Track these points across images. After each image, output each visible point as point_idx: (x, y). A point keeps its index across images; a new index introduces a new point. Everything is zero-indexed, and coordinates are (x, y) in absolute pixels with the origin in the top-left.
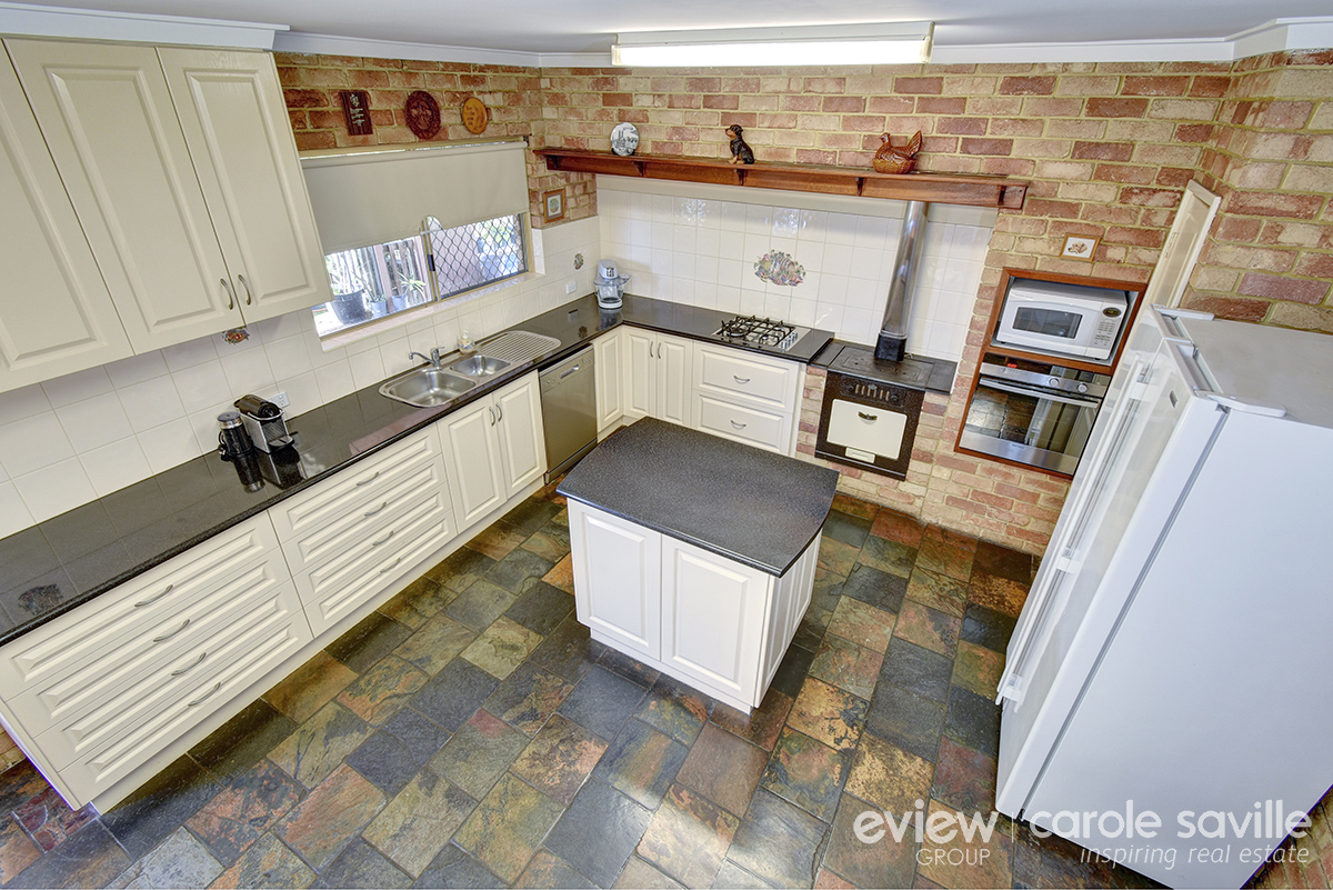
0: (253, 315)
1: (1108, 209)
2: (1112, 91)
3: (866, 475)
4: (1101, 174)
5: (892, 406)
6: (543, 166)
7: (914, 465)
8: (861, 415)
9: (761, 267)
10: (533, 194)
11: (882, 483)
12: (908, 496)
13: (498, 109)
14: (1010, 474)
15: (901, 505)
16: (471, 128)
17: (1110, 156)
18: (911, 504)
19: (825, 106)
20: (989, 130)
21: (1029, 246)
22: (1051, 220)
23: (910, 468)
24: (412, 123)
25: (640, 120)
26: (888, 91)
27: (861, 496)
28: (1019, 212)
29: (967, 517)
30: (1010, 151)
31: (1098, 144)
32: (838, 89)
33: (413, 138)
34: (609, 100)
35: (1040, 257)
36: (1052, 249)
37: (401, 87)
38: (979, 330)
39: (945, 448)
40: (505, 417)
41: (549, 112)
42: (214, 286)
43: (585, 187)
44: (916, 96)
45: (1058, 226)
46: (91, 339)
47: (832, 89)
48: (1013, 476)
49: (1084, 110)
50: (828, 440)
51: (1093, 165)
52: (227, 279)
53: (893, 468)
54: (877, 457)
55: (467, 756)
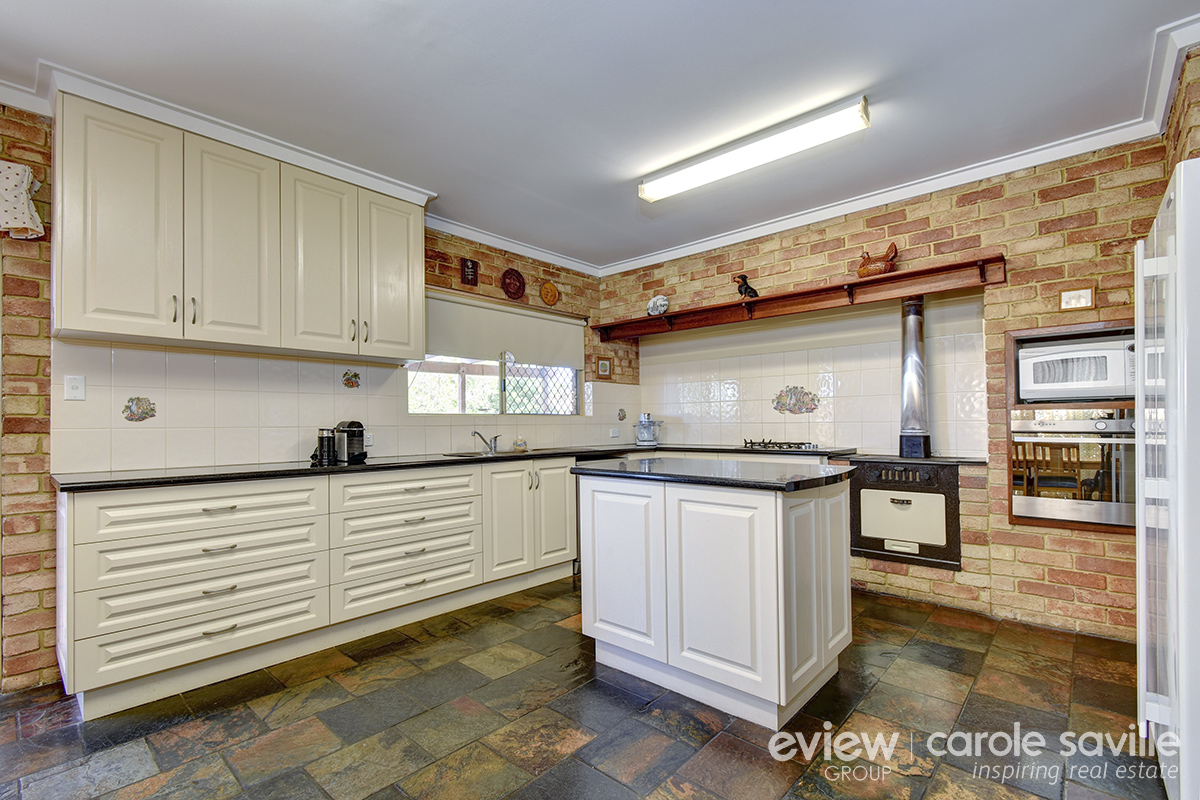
0: (367, 350)
1: (1093, 263)
2: (1057, 180)
3: (913, 569)
4: (1072, 240)
5: (927, 486)
6: (596, 340)
7: (967, 550)
8: (893, 501)
9: (778, 403)
10: (588, 358)
11: (935, 577)
12: (969, 589)
13: (567, 294)
14: (1089, 543)
15: (963, 602)
16: (546, 300)
17: (1076, 224)
18: (976, 599)
19: (812, 250)
20: (955, 233)
21: (1024, 309)
22: (1038, 285)
23: (963, 554)
24: (505, 287)
25: (670, 293)
26: (861, 227)
27: (912, 595)
28: (1005, 285)
29: (1052, 606)
30: (980, 243)
31: (1060, 220)
32: (821, 237)
33: (504, 296)
34: (646, 286)
35: (1039, 317)
36: (1050, 306)
37: (501, 265)
38: (998, 392)
39: (999, 522)
40: (542, 486)
41: (604, 304)
42: (347, 323)
43: (630, 362)
44: (886, 227)
45: (1048, 287)
46: (257, 328)
47: (815, 238)
48: (1094, 545)
49: (1038, 200)
50: (863, 534)
51: (1063, 235)
52: (356, 321)
53: (944, 556)
54: (922, 546)
55: (438, 726)
